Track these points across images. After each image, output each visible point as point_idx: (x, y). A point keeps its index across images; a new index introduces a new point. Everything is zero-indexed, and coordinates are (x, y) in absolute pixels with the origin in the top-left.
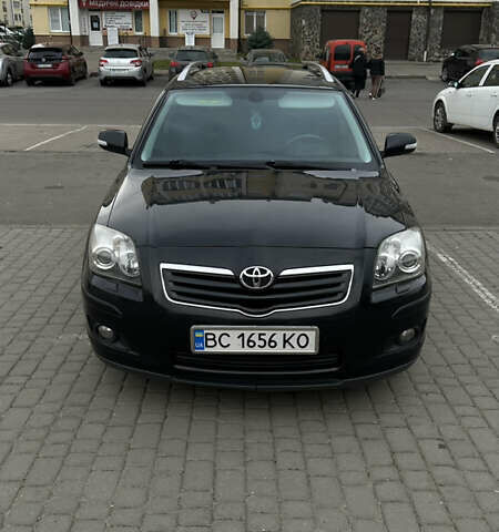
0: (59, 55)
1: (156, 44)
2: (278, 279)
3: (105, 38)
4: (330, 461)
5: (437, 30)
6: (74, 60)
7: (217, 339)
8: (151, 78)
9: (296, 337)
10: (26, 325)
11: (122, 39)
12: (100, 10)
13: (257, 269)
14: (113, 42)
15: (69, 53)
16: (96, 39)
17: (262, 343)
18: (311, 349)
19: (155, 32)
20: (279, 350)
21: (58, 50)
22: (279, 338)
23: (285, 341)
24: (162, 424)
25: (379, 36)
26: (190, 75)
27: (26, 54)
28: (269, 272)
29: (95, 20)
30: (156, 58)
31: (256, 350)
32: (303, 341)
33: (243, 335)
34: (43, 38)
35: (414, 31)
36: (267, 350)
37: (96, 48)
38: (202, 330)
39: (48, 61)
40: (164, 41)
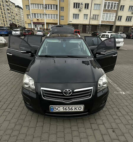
0: (29, 31)
1: (46, 30)
2: (73, 92)
3: (37, 29)
4: (87, 139)
5: (90, 29)
6: (32, 32)
7: (57, 109)
8: (45, 35)
9: (78, 108)
10: (14, 91)
11: (40, 29)
12: (37, 24)
13: (68, 90)
14: (39, 29)
15: (31, 31)
16: (36, 29)
17: (69, 109)
18: (82, 110)
19: (46, 28)
20: (74, 110)
21: (29, 30)
22: (73, 108)
23: (75, 109)
24: (43, 126)
25: (81, 29)
26: (50, 35)
27: (24, 31)
28: (71, 91)
29: (36, 26)
30: (46, 32)
31: (67, 111)
32: (80, 108)
33: (64, 108)
34: (27, 28)
35: (87, 28)
36: (70, 111)
37: (36, 30)
38: (52, 107)
39: (27, 32)
40: (47, 29)
